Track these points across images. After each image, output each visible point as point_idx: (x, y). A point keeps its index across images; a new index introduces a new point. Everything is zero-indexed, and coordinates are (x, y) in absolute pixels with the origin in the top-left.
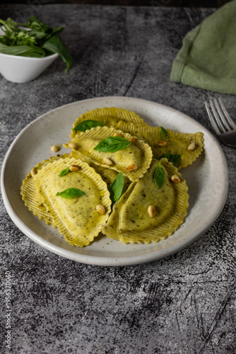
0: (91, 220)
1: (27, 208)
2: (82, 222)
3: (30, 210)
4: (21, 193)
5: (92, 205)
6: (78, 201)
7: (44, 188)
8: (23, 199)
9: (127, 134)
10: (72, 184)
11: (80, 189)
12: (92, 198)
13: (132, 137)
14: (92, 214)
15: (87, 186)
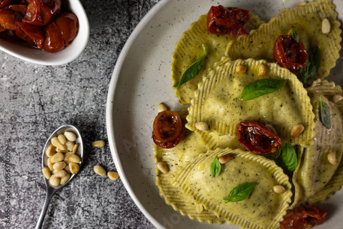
2: (265, 211)
4: (168, 203)
7: (196, 191)
8: (175, 209)
9: (249, 60)
10: (234, 179)
11: (247, 181)
12: (264, 182)
13: (257, 62)
14: (271, 197)
15: (251, 173)
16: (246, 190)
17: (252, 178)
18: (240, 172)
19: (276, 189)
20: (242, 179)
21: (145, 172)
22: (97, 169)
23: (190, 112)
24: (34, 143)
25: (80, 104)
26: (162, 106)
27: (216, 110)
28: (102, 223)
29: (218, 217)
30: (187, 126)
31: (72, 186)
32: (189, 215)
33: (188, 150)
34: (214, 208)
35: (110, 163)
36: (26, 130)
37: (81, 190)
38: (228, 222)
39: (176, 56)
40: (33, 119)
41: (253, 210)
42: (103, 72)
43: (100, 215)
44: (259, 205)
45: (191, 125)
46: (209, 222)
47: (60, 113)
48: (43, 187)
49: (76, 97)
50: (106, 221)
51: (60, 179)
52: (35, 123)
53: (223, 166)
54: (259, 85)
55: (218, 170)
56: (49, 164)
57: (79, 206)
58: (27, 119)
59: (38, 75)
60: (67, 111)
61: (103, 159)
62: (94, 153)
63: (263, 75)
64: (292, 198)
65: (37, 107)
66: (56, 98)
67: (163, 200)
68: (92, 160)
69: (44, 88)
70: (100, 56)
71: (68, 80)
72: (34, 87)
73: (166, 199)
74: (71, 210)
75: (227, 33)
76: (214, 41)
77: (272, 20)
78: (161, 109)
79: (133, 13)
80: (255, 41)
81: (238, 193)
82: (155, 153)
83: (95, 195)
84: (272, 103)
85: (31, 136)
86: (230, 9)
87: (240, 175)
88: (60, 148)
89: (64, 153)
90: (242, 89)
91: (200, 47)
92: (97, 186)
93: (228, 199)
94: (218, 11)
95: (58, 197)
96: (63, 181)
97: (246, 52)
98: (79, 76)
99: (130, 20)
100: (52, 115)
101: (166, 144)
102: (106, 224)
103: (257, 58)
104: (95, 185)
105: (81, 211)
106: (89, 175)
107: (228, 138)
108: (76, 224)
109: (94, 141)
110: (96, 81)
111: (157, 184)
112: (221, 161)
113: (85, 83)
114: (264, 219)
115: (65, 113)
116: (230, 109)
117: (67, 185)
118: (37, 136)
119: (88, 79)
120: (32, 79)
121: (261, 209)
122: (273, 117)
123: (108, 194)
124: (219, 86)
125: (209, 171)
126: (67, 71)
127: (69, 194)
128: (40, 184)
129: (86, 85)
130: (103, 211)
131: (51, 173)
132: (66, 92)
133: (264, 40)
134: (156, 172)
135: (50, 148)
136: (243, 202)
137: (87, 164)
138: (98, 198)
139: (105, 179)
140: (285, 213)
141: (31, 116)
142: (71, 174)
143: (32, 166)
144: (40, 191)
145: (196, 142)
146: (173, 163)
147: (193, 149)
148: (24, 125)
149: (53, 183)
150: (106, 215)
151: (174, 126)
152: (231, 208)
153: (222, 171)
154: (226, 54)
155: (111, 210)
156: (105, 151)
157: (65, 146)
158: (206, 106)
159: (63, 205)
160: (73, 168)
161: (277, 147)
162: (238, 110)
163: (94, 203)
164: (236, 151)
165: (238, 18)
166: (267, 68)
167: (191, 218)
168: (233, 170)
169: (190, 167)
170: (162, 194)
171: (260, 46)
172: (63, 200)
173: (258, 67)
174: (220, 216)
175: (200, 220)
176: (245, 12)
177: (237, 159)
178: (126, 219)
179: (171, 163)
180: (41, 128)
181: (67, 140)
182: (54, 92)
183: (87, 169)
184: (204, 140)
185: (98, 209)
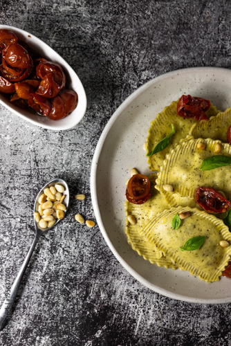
7: (158, 240)
8: (139, 254)
9: (208, 140)
10: (190, 232)
11: (200, 235)
12: (213, 237)
13: (214, 142)
14: (217, 250)
15: (204, 229)
16: (198, 242)
17: (204, 233)
18: (195, 227)
19: (222, 243)
20: (196, 233)
21: (117, 222)
22: (78, 217)
23: (159, 177)
24: (28, 192)
25: (68, 164)
26: (134, 170)
27: (180, 176)
28: (78, 262)
29: (174, 263)
30: (156, 187)
31: (56, 230)
32: (150, 260)
33: (153, 207)
34: (171, 256)
35: (88, 213)
36: (22, 181)
37: (63, 234)
38: (181, 269)
39: (151, 132)
40: (29, 173)
41: (202, 259)
42: (88, 139)
43: (77, 255)
44: (207, 255)
45: (160, 186)
46: (166, 267)
47: (51, 169)
48: (32, 228)
49: (65, 158)
50: (82, 260)
51: (47, 222)
52: (30, 176)
53: (182, 221)
54: (215, 159)
55: (178, 224)
56: (40, 210)
57: (61, 246)
58: (23, 173)
59: (35, 137)
60: (56, 168)
61: (83, 210)
62: (76, 204)
63: (218, 152)
65: (33, 163)
66: (49, 157)
67: (130, 246)
68: (73, 209)
69: (39, 148)
70: (87, 127)
71: (60, 143)
72: (31, 147)
73: (132, 245)
74: (53, 249)
75: (192, 116)
76: (181, 122)
77: (227, 110)
78: (133, 173)
79: (116, 94)
80: (213, 125)
81: (192, 244)
82: (126, 208)
83: (74, 239)
84: (224, 174)
85: (25, 186)
86: (196, 98)
87: (195, 229)
88: (50, 197)
89: (53, 202)
90: (202, 161)
91: (170, 126)
92: (76, 232)
93: (184, 248)
94: (187, 99)
95: (44, 237)
96: (50, 225)
97: (206, 133)
98: (69, 141)
99: (113, 100)
100: (44, 171)
101: (137, 201)
102: (81, 263)
103: (214, 139)
104: (74, 230)
105: (62, 251)
106: (71, 222)
107: (187, 199)
108: (57, 261)
109: (76, 194)
110: (82, 146)
111: (126, 232)
112: (181, 217)
113: (73, 147)
114: (210, 267)
115: (55, 170)
116: (191, 176)
117: (52, 228)
118: (31, 186)
119: (75, 144)
120: (30, 140)
121: (209, 259)
122: (224, 186)
123: (85, 239)
124: (183, 157)
125: (170, 225)
126: (59, 137)
127: (53, 236)
128: (29, 226)
129: (74, 149)
130: (80, 252)
131: (41, 217)
132: (57, 153)
133: (220, 125)
134: (127, 223)
135: (42, 197)
136: (195, 252)
137: (70, 213)
138: (76, 241)
139: (83, 226)
140: (226, 264)
141: (27, 170)
142: (57, 219)
143: (24, 211)
144: (29, 232)
145: (160, 201)
146: (140, 217)
147: (158, 206)
148: (20, 177)
149: (42, 225)
150: (82, 255)
151: (145, 187)
152: (185, 256)
153: (181, 225)
154: (190, 133)
155: (86, 251)
156: (85, 203)
157: (55, 196)
158: (172, 173)
159: (47, 244)
160: (59, 214)
161: (226, 209)
162: (198, 177)
163: (73, 245)
164: (194, 210)
165: (202, 106)
166: (222, 147)
167: (152, 262)
168: (189, 225)
169: (155, 220)
170: (129, 241)
171: (217, 129)
172: (48, 240)
173: (214, 145)
174: (176, 262)
175: (158, 265)
176: (208, 102)
177: (193, 217)
178: (97, 260)
179: (138, 217)
180: (34, 180)
181: (57, 191)
182: (47, 152)
183: (69, 217)
184: (168, 200)
185: (76, 250)
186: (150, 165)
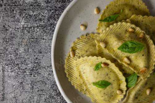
0: (112, 98)
1: (70, 83)
2: (107, 99)
3: (72, 84)
4: (66, 71)
5: (114, 90)
6: (106, 88)
7: (82, 73)
8: (67, 76)
9: (138, 28)
11: (108, 81)
12: (115, 86)
13: (141, 31)
14: (113, 94)
15: (112, 78)
16: (104, 84)
17: (110, 81)
18: (107, 75)
19: (118, 92)
23: (101, 36)
29: (85, 90)
33: (88, 53)
34: (86, 85)
39: (108, 7)
41: (102, 95)
44: (106, 95)
45: (98, 41)
46: (79, 90)
55: (98, 69)
64: (122, 99)
67: (64, 69)
76: (127, 11)
80: (144, 22)
87: (107, 76)
93: (95, 84)
103: (142, 29)
111: (66, 60)
112: (102, 65)
125: (94, 67)
134: (68, 55)
136: (100, 89)
145: (94, 51)
147: (91, 53)
152: (93, 89)
158: (109, 37)
166: (144, 36)
169: (86, 60)
170: (65, 66)
173: (140, 33)
174: (86, 90)
175: (76, 87)
179: (77, 54)
184: (98, 52)
186: (98, 28)
